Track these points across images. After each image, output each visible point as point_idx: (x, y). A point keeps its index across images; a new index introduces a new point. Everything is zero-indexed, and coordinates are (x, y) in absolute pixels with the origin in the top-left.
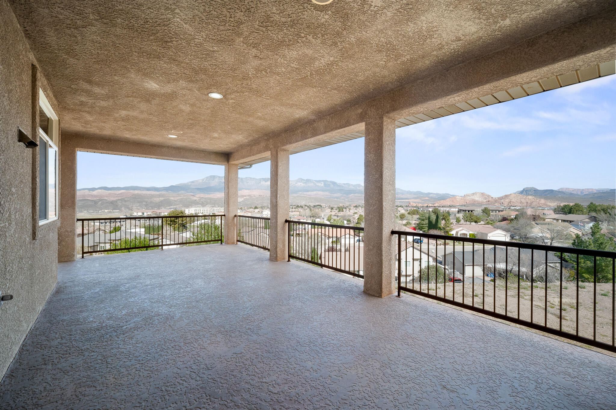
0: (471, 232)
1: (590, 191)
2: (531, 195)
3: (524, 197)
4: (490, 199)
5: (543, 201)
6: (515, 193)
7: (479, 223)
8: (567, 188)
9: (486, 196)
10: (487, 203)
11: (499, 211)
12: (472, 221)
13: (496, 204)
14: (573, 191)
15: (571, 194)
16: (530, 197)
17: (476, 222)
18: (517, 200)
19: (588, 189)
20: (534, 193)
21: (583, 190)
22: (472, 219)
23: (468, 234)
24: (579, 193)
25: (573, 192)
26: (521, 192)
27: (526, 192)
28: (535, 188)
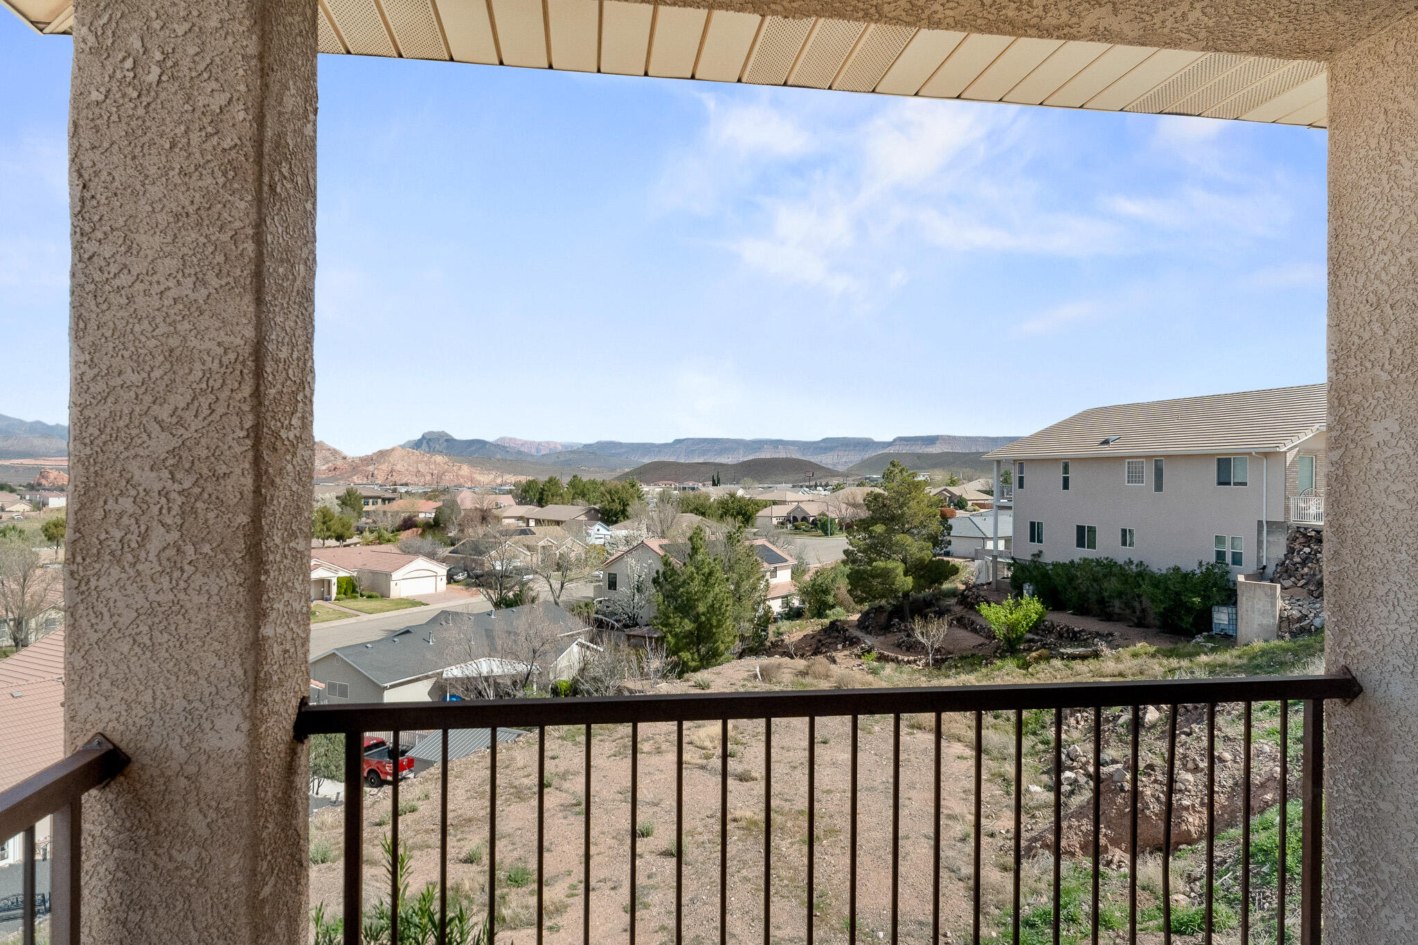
0: (342, 574)
1: (552, 446)
2: (440, 452)
3: (426, 459)
4: (339, 463)
5: (465, 470)
6: (403, 447)
7: (348, 541)
8: (511, 439)
9: (328, 454)
10: (331, 474)
11: (384, 500)
12: (328, 534)
13: (355, 478)
14: (522, 445)
15: (519, 452)
16: (439, 459)
17: (340, 538)
18: (409, 465)
19: (548, 443)
20: (447, 448)
21: (540, 444)
22: (328, 530)
23: (334, 580)
24: (534, 452)
25: (522, 449)
26: (417, 445)
27: (431, 443)
28: (447, 435)
